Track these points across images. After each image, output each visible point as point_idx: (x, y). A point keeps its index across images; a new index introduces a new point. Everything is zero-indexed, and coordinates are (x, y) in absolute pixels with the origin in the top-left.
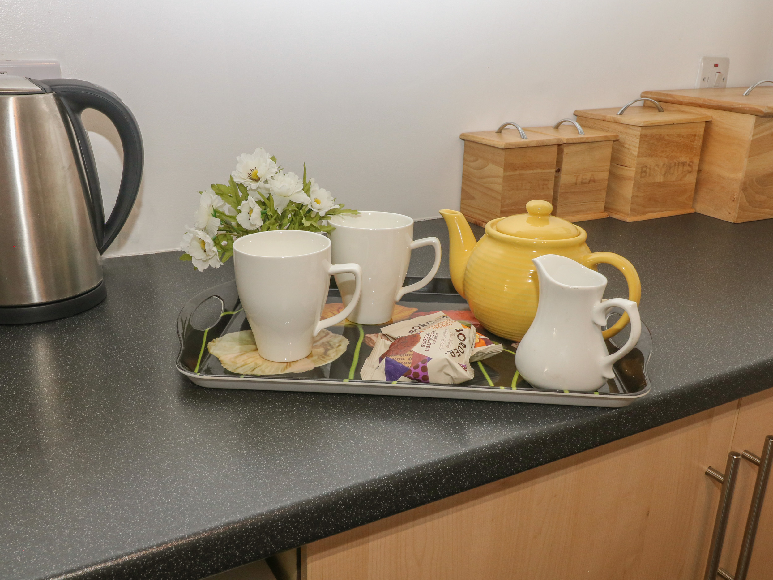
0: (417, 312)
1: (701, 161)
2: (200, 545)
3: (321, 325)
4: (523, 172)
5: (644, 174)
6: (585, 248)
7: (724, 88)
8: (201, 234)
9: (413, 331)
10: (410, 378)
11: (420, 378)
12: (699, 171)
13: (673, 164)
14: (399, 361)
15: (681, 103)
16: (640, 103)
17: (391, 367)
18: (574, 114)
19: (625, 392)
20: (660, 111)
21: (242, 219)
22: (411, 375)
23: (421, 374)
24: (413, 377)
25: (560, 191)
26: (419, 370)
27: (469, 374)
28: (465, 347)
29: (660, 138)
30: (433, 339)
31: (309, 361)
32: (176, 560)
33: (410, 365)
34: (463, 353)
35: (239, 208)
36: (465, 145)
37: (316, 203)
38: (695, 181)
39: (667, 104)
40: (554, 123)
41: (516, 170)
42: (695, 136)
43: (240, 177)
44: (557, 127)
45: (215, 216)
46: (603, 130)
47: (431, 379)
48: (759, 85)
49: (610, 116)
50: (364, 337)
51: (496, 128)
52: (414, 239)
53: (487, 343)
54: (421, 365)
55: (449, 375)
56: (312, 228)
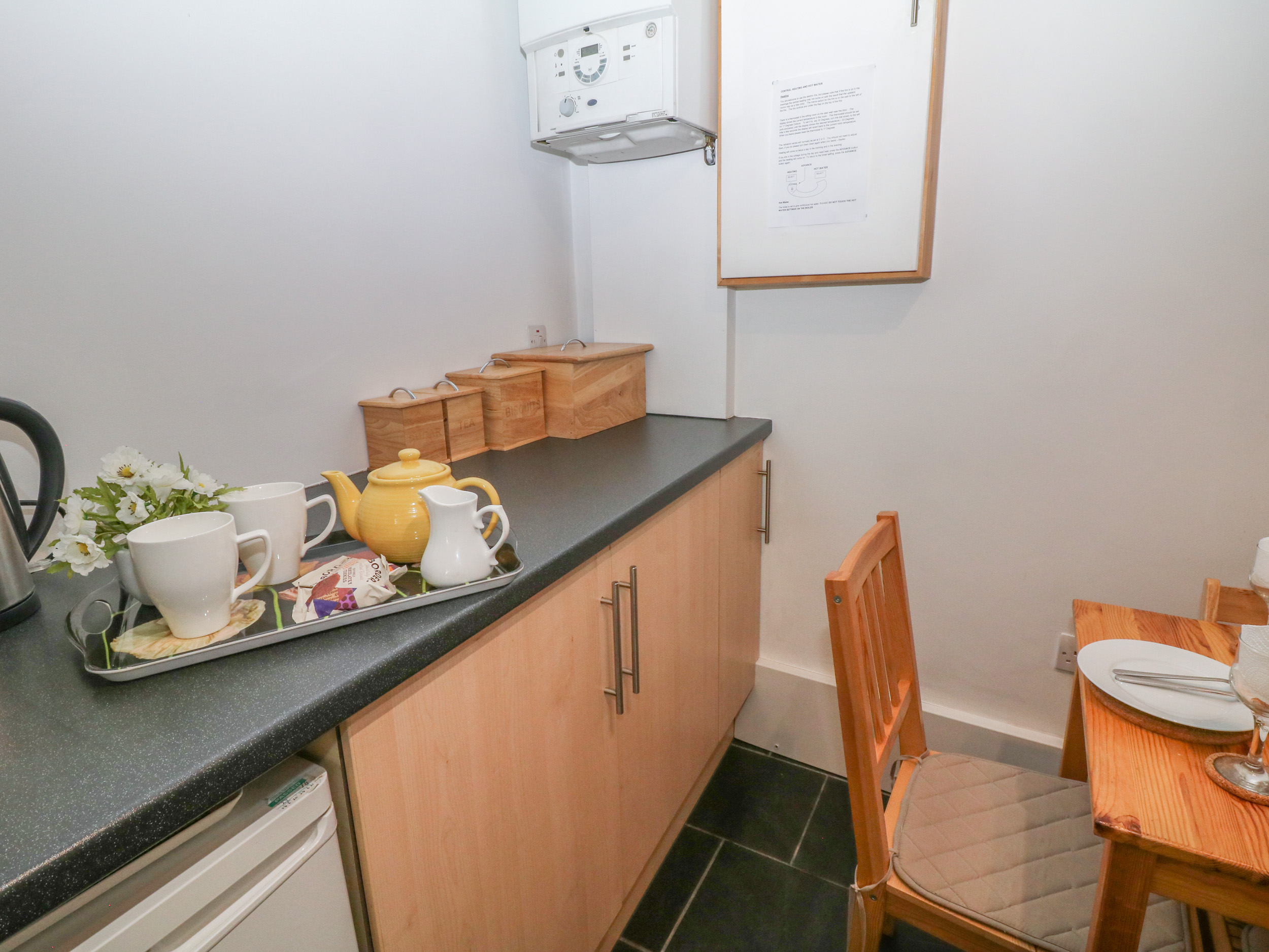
0: (319, 563)
1: (545, 399)
2: (271, 736)
3: (237, 592)
4: (419, 425)
5: (508, 414)
6: (451, 479)
7: (546, 347)
8: (81, 538)
9: (324, 577)
10: (341, 609)
11: (350, 607)
12: (545, 407)
13: (526, 404)
14: (327, 599)
15: (521, 360)
16: (492, 363)
17: (320, 606)
18: (446, 376)
19: (505, 573)
20: (508, 367)
21: (122, 516)
22: (342, 607)
23: (350, 604)
24: (343, 609)
25: (450, 435)
26: (348, 601)
27: (392, 591)
28: (380, 573)
29: (514, 387)
30: (352, 573)
31: (230, 628)
32: (255, 753)
33: (338, 599)
34: (381, 577)
35: (117, 505)
36: (364, 410)
37: (201, 487)
38: (543, 414)
39: (512, 362)
40: (434, 384)
41: (414, 424)
42: (537, 382)
43: (110, 476)
44: (436, 387)
45: (86, 519)
46: (471, 385)
47: (359, 605)
48: (571, 342)
49: (474, 374)
50: (278, 594)
51: (388, 393)
52: (307, 500)
53: (394, 568)
54: (348, 596)
55: (375, 597)
56: (205, 509)
